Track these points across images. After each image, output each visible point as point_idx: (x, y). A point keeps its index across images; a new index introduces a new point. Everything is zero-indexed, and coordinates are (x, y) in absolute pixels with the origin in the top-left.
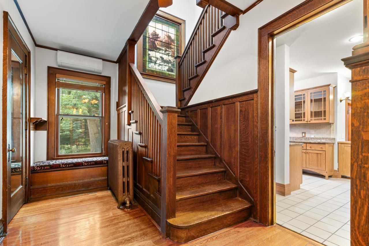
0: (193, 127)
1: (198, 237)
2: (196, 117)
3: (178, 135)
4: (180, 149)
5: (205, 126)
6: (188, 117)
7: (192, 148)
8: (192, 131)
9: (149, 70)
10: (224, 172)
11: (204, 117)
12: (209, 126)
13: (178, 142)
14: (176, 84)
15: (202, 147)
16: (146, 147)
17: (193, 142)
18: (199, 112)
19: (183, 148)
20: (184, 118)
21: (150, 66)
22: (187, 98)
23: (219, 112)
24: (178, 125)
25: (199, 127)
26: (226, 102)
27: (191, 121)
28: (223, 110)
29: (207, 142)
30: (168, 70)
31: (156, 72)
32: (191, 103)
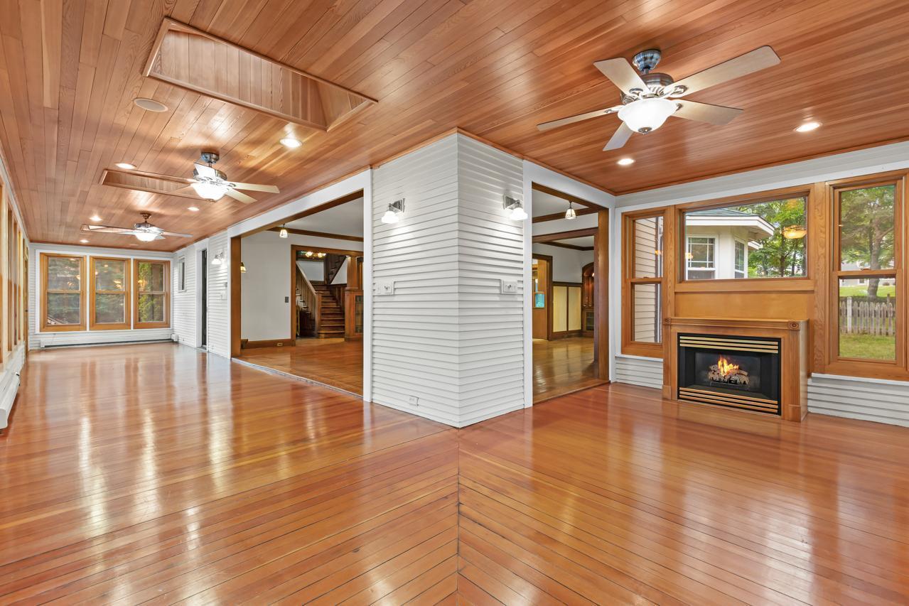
0: (333, 297)
2: (335, 291)
3: (323, 302)
4: (324, 309)
6: (331, 291)
7: (331, 309)
8: (333, 300)
11: (339, 291)
13: (323, 306)
14: (324, 263)
16: (307, 307)
18: (337, 289)
19: (326, 309)
20: (328, 292)
22: (331, 279)
23: (343, 290)
24: (323, 296)
25: (337, 297)
26: (345, 286)
27: (332, 294)
29: (341, 306)
32: (333, 283)
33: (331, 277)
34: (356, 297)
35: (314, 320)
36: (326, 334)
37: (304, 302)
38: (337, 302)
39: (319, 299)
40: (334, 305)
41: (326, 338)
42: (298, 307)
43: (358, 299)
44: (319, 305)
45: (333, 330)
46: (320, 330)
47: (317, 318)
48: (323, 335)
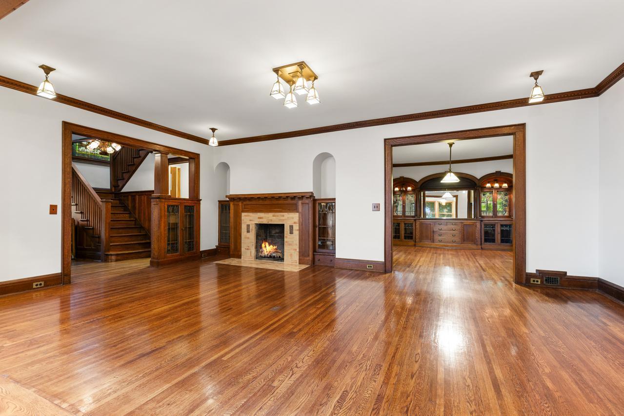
0: (125, 208)
1: (122, 260)
2: (128, 200)
3: (112, 213)
4: (113, 222)
5: (134, 207)
6: (121, 200)
7: (123, 222)
8: (124, 211)
9: (79, 154)
10: (146, 235)
11: (134, 200)
12: (137, 207)
13: (111, 218)
14: (110, 167)
15: (132, 222)
16: (87, 221)
17: (125, 218)
18: (130, 197)
19: (116, 222)
20: (118, 201)
21: (80, 150)
22: (121, 185)
23: (143, 199)
24: (111, 206)
25: (130, 208)
26: (147, 193)
27: (124, 204)
28: (144, 198)
29: (136, 219)
30: (100, 154)
31: (88, 155)
32: (124, 190)
33: (120, 183)
34: (169, 206)
35: (99, 237)
36: (117, 255)
37: (81, 213)
38: (130, 213)
39: (107, 210)
40: (126, 217)
41: (117, 260)
42: (73, 220)
43: (171, 210)
44: (106, 218)
45: (127, 249)
46: (109, 251)
47: (103, 235)
48: (113, 258)
